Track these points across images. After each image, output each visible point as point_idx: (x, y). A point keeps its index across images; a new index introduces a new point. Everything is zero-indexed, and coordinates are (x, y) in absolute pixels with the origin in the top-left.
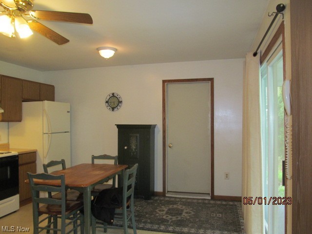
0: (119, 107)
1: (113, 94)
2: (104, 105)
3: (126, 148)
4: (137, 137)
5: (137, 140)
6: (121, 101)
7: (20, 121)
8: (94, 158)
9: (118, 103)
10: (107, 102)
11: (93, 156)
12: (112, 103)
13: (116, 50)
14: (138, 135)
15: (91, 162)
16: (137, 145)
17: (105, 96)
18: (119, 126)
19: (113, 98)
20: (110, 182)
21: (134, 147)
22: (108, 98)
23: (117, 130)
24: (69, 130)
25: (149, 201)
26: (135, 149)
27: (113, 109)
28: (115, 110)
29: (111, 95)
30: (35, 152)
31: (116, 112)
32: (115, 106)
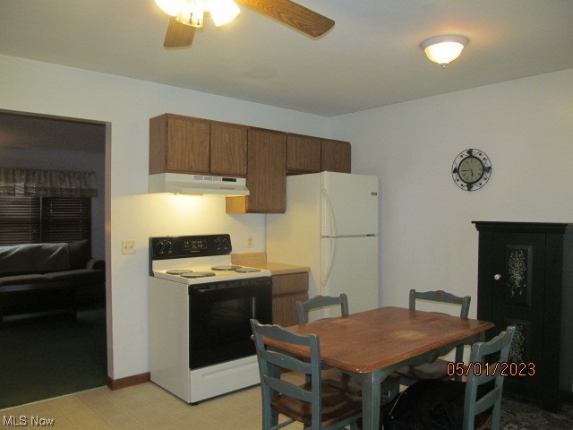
0: (483, 182)
1: (470, 152)
2: (449, 177)
3: (497, 277)
4: (526, 253)
5: (526, 261)
6: (490, 168)
7: (282, 211)
8: (414, 295)
9: (481, 172)
10: (456, 171)
11: (412, 291)
12: (468, 174)
13: (465, 41)
14: (530, 249)
15: (407, 306)
16: (525, 274)
17: (452, 157)
18: (481, 226)
19: (469, 160)
20: (451, 357)
21: (518, 277)
22: (458, 162)
23: (477, 233)
24: (375, 232)
25: (555, 416)
26: (521, 283)
27: (470, 186)
28: (475, 187)
29: (466, 155)
30: (307, 272)
31: (477, 193)
32: (474, 180)
